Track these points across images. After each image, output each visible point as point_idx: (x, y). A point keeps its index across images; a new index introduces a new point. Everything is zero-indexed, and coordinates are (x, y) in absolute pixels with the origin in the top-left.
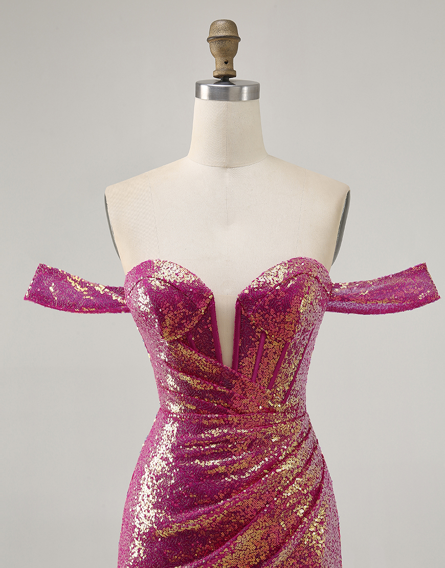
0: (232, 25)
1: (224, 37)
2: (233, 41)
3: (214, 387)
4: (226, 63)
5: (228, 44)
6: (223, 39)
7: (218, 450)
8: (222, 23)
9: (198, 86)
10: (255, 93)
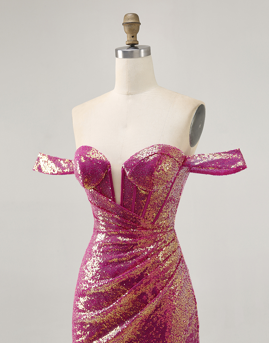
0: (136, 16)
1: (131, 23)
2: (136, 25)
3: (113, 216)
4: (133, 37)
5: (134, 27)
6: (131, 24)
7: (115, 249)
8: (130, 15)
9: (116, 51)
10: (148, 52)
